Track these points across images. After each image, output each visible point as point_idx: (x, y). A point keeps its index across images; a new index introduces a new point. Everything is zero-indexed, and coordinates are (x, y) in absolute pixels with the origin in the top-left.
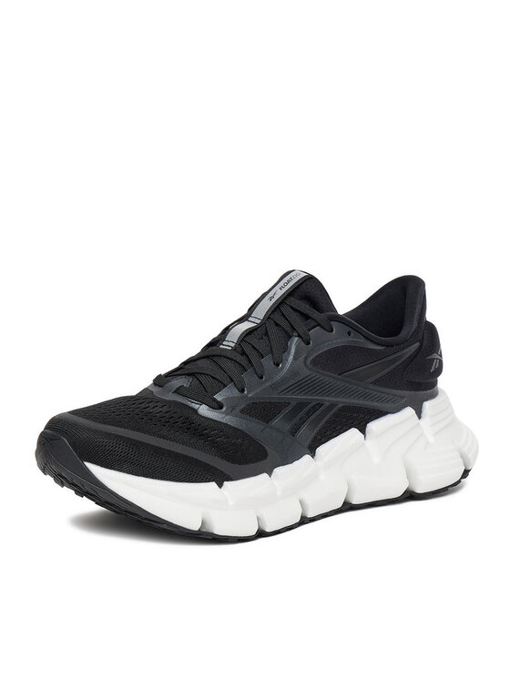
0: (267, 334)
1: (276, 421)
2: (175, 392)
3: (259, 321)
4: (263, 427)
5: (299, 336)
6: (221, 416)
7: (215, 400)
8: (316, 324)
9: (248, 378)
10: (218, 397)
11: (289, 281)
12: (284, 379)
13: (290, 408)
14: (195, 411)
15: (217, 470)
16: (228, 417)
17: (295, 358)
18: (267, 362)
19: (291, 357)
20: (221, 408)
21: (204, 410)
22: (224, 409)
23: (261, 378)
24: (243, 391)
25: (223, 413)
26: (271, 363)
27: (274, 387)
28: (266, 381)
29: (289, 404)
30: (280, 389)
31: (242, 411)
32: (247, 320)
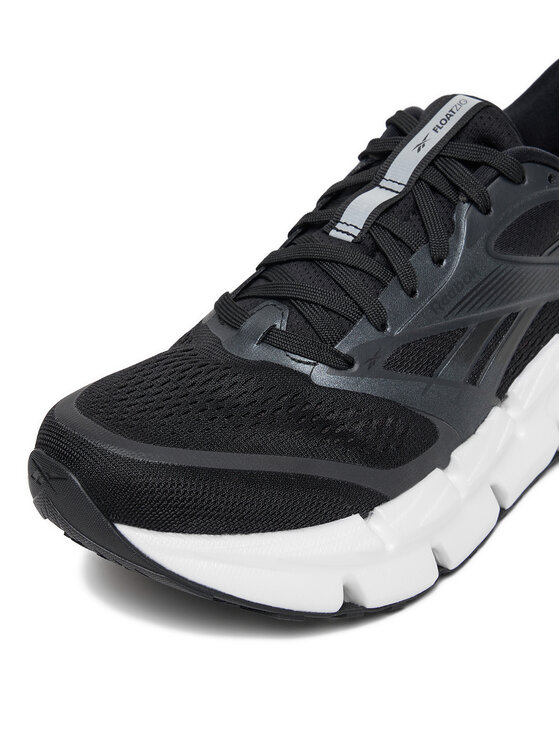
0: (416, 210)
1: (446, 368)
2: (263, 341)
3: (400, 189)
4: (424, 385)
5: (470, 201)
6: (352, 380)
7: (338, 354)
8: (495, 173)
9: (391, 298)
10: (343, 347)
11: (448, 117)
12: (455, 286)
13: (466, 337)
14: (306, 378)
15: (360, 489)
16: (364, 381)
17: (469, 244)
18: (420, 260)
19: (463, 243)
20: (350, 364)
21: (321, 375)
22: (356, 367)
23: (412, 294)
24: (383, 327)
25: (353, 375)
26: (429, 261)
27: (436, 306)
28: (422, 298)
29: (464, 330)
30: (447, 309)
31: (388, 366)
32: (377, 185)
